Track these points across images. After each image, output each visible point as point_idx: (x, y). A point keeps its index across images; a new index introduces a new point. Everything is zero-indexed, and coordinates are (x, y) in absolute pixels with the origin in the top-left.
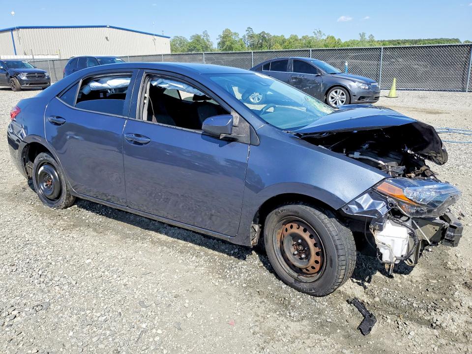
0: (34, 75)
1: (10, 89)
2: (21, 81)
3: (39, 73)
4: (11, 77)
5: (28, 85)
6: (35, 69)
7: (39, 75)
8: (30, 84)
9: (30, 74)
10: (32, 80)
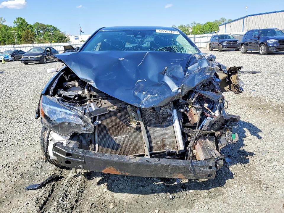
0: (230, 42)
1: (218, 51)
2: (223, 46)
3: (233, 41)
4: (219, 44)
5: (226, 48)
6: (235, 39)
7: (234, 42)
8: (227, 48)
9: (229, 42)
10: (229, 45)
